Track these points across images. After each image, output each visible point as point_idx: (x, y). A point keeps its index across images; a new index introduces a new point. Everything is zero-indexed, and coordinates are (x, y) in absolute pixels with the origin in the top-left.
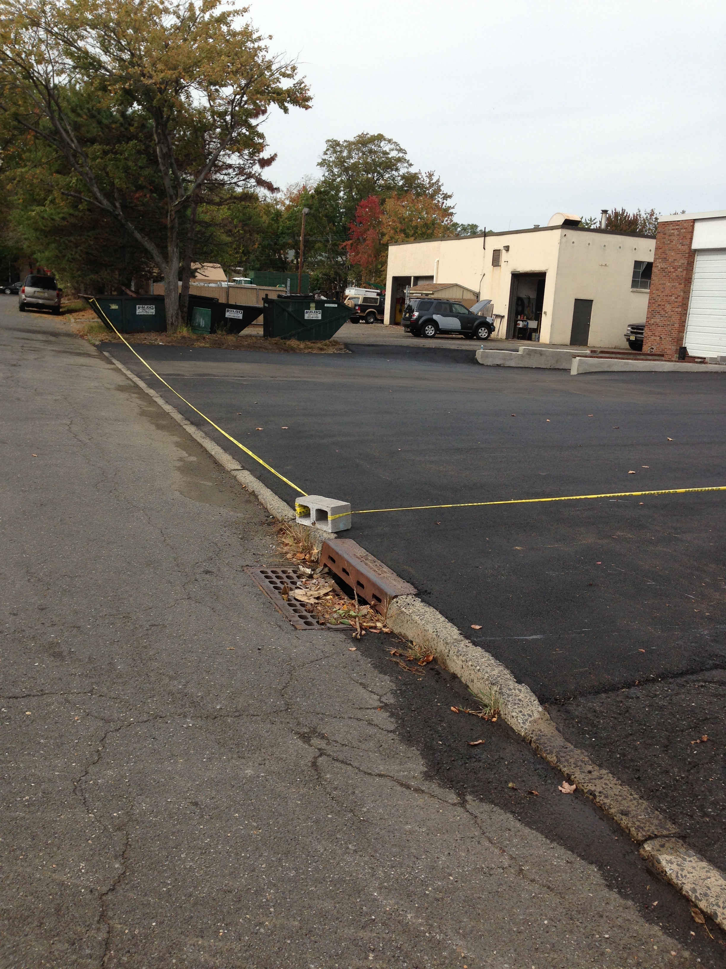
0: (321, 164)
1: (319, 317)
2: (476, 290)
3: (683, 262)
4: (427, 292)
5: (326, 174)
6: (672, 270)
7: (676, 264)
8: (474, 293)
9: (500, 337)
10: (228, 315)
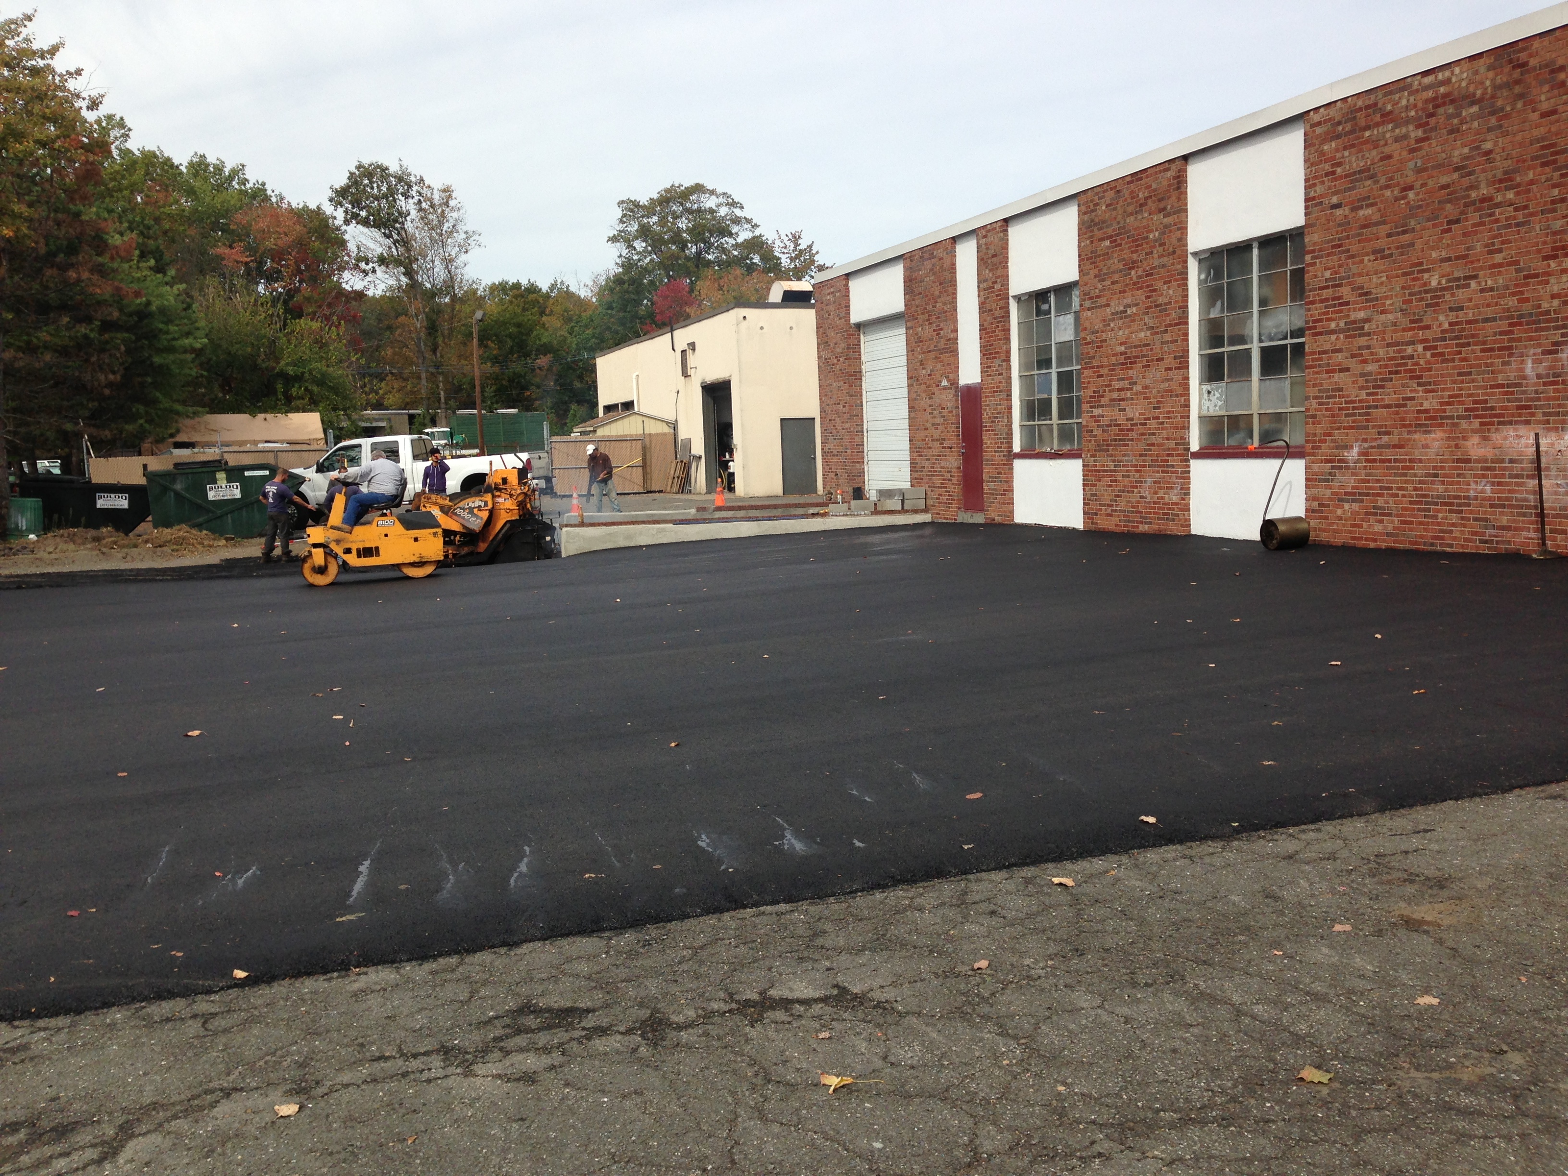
0: (614, 239)
1: (237, 493)
2: (671, 418)
3: (843, 345)
4: (588, 429)
5: (625, 252)
6: (835, 361)
7: (838, 350)
8: (667, 423)
9: (698, 491)
10: (100, 503)
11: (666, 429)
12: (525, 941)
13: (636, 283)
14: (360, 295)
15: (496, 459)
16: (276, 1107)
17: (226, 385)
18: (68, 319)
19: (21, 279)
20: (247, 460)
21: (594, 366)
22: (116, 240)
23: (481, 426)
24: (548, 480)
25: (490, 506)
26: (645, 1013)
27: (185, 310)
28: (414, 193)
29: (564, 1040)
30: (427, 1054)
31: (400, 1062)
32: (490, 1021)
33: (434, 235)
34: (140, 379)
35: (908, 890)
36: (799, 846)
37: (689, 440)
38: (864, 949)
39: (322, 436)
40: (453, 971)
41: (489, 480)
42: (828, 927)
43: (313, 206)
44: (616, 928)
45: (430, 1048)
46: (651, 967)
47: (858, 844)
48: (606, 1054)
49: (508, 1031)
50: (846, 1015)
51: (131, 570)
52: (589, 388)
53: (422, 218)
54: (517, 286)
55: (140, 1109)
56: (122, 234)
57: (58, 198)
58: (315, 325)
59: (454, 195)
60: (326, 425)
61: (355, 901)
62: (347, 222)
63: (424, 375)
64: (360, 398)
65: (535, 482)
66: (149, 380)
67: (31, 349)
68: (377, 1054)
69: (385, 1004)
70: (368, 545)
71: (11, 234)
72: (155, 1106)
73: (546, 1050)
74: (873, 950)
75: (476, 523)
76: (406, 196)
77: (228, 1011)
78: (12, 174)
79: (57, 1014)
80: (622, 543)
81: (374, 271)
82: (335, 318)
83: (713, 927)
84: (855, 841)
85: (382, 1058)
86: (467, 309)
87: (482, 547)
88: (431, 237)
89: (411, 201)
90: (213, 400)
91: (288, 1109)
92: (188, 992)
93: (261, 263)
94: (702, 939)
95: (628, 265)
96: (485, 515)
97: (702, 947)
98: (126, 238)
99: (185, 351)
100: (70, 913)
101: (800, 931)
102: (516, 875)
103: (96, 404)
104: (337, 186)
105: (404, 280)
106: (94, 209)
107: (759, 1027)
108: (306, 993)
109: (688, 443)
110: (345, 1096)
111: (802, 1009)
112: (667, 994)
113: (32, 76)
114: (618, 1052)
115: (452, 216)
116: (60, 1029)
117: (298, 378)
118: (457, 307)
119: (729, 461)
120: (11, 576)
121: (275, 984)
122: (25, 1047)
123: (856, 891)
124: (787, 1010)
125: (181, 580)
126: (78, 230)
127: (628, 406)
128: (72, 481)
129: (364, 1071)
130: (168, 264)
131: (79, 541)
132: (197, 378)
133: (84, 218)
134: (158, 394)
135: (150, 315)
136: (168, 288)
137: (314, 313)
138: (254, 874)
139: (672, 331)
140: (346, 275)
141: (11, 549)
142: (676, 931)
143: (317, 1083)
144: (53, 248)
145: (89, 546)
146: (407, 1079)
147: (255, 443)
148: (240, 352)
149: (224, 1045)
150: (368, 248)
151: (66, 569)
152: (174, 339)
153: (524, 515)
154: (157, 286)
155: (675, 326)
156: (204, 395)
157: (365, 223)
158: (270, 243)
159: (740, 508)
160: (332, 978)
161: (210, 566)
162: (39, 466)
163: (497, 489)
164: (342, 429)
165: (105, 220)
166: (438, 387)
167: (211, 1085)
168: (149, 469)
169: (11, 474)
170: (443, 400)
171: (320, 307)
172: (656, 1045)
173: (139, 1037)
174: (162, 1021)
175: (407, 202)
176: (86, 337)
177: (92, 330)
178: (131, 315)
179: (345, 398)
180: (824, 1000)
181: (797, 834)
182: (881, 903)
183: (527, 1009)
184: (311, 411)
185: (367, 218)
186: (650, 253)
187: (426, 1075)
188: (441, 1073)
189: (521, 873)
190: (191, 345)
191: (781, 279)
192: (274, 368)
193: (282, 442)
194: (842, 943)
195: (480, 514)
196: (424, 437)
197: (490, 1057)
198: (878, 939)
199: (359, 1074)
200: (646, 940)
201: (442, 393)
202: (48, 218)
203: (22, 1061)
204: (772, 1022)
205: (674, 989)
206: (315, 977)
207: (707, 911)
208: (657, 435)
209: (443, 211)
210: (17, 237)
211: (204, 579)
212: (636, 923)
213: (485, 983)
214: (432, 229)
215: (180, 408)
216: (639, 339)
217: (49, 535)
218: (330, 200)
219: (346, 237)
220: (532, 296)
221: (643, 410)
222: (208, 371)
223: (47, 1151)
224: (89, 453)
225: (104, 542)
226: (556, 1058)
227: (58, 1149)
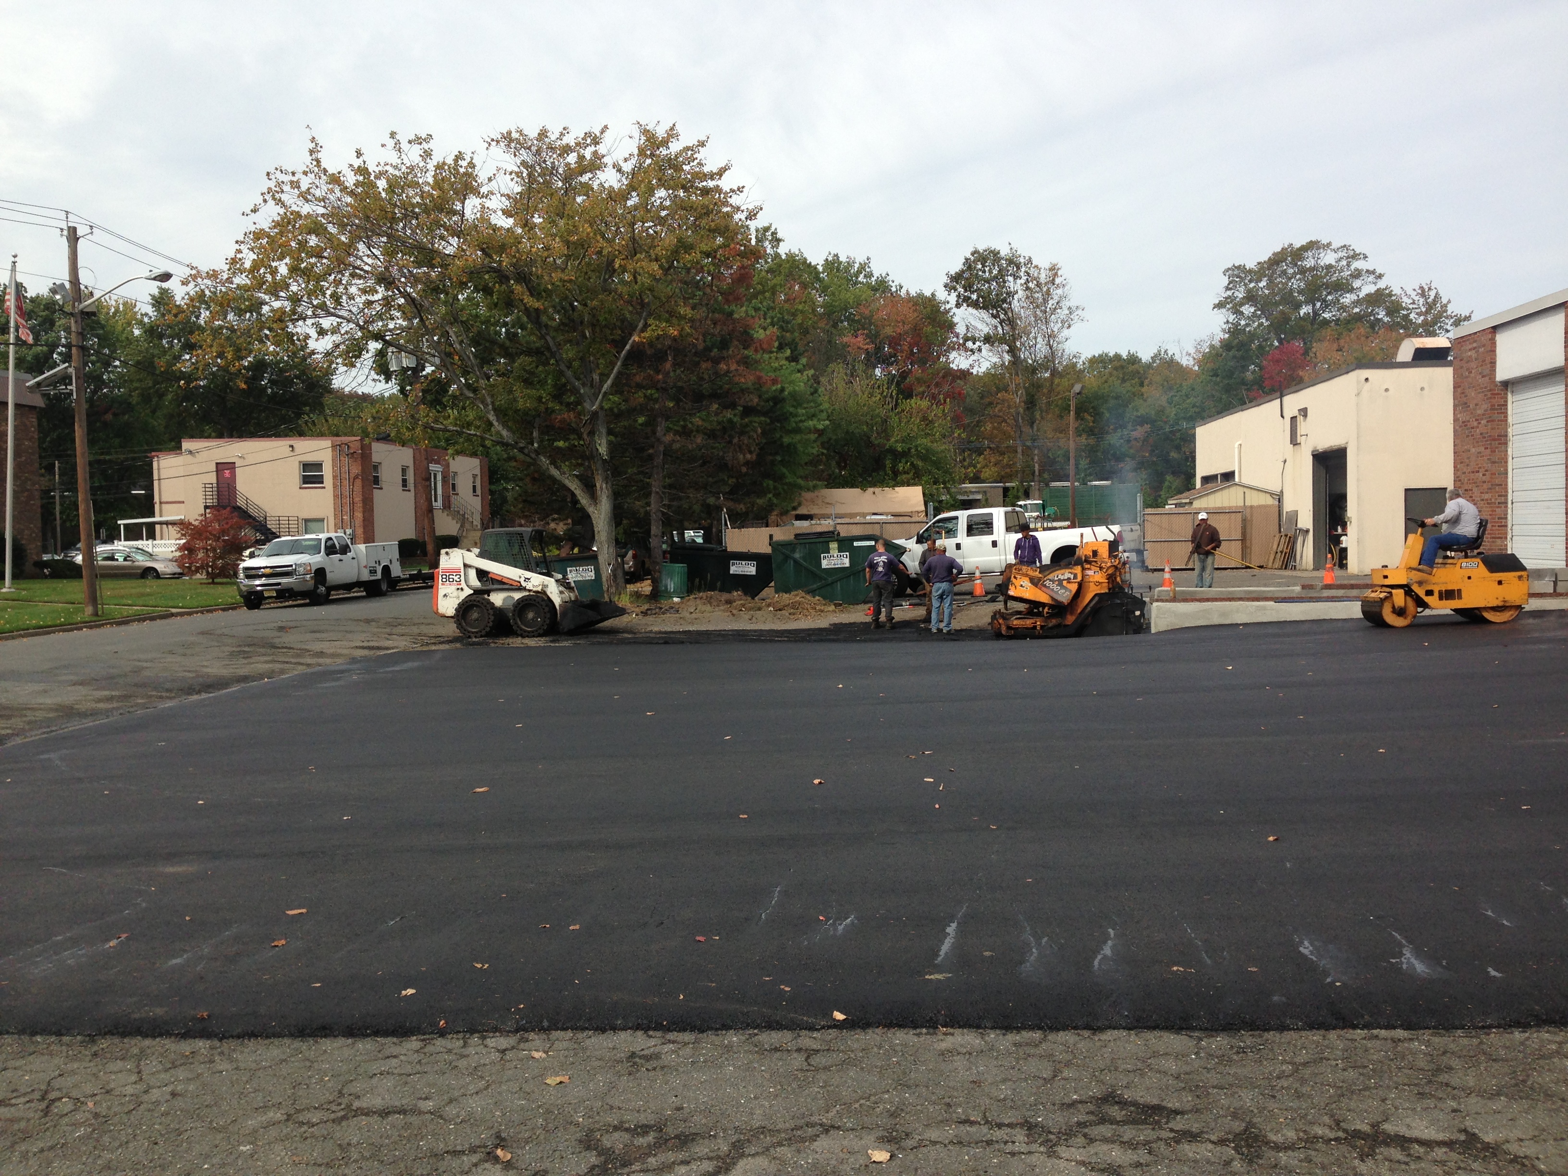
0: (1220, 305)
1: (846, 562)
2: (1276, 488)
3: (1485, 406)
4: (1184, 501)
5: (1232, 318)
6: (1475, 424)
7: (1479, 412)
8: (1272, 494)
9: (1304, 567)
10: (733, 570)
11: (1270, 501)
12: (1110, 1028)
13: (1243, 346)
14: (964, 374)
15: (1087, 531)
16: (870, 1151)
17: (843, 461)
18: (717, 406)
19: (682, 372)
20: (856, 531)
21: (1194, 436)
22: (760, 334)
23: (1073, 499)
24: (1140, 552)
25: (1079, 579)
26: (1238, 1126)
27: (812, 394)
28: (1022, 274)
29: (1150, 1138)
30: (1010, 1125)
31: (985, 1129)
32: (1073, 1104)
33: (1038, 312)
34: (771, 458)
35: (1555, 1033)
36: (1420, 967)
37: (1296, 513)
38: (1498, 1094)
39: (923, 508)
40: (1036, 1046)
41: (1078, 552)
42: (1455, 1063)
43: (928, 293)
44: (1206, 1029)
45: (1013, 1120)
46: (1245, 1077)
47: (1493, 973)
48: (1196, 1161)
49: (1092, 1118)
50: (1475, 1166)
51: (755, 631)
52: (1187, 459)
53: (1027, 297)
54: (1117, 357)
55: (750, 1130)
56: (765, 329)
57: (716, 300)
58: (924, 404)
59: (1060, 273)
60: (928, 498)
61: (942, 961)
62: (958, 305)
63: (1020, 450)
64: (959, 471)
65: (1126, 554)
66: (779, 458)
67: (686, 433)
68: (963, 1117)
69: (970, 1068)
70: (1450, 588)
71: (676, 333)
72: (763, 1130)
73: (1132, 1145)
74: (1511, 1097)
75: (1064, 596)
76: (1016, 277)
77: (828, 1050)
78: (681, 281)
79: (685, 1030)
80: (1216, 620)
81: (980, 350)
82: (941, 396)
83: (1317, 1044)
84: (1490, 969)
85: (967, 1122)
86: (1065, 382)
87: (1070, 619)
88: (1035, 316)
89: (1019, 281)
90: (830, 475)
91: (880, 1156)
92: (793, 1026)
93: (879, 349)
94: (1303, 1056)
95: (1235, 331)
96: (1074, 587)
97: (1305, 1064)
98: (768, 332)
99: (810, 431)
100: (698, 938)
101: (1422, 1063)
102: (1099, 957)
103: (734, 480)
104: (953, 273)
105: (1007, 358)
106: (744, 309)
107: (1370, 1162)
108: (897, 1045)
109: (1294, 516)
110: (933, 1152)
111: (1422, 1150)
112: (1264, 1108)
113: (702, 196)
114: (1208, 1162)
115: (1057, 293)
116: (686, 1044)
117: (905, 454)
118: (1057, 381)
119: (1341, 535)
120: (660, 632)
121: (870, 1031)
122: (657, 1056)
123: (1490, 1027)
124: (1403, 1149)
125: (796, 641)
126: (731, 327)
127: (1228, 476)
128: (712, 550)
129: (951, 1131)
130: (800, 354)
131: (715, 603)
132: (818, 455)
133: (736, 316)
134: (785, 470)
135: (783, 400)
136: (799, 375)
137: (924, 392)
138: (852, 922)
139: (1281, 397)
140: (953, 355)
141: (661, 608)
142: (1274, 1042)
143: (907, 1135)
144: (709, 344)
145: (722, 608)
146: (992, 1148)
147: (864, 515)
148: (857, 431)
149: (825, 1082)
150: (975, 328)
151: (703, 628)
152: (801, 421)
153: (1114, 588)
154: (791, 374)
155: (1285, 392)
156: (823, 471)
157: (975, 305)
158: (888, 331)
159: (1352, 587)
160: (921, 1033)
161: (821, 630)
162: (686, 535)
163: (1087, 561)
164: (941, 502)
165: (753, 317)
166: (1033, 459)
167: (812, 1118)
168: (775, 539)
169: (663, 543)
170: (1037, 473)
171: (929, 386)
172: (1251, 1162)
173: (751, 1062)
174: (772, 1050)
175: (1015, 283)
176: (730, 421)
177: (735, 415)
178: (767, 401)
179: (946, 472)
180: (1449, 1144)
181: (1418, 953)
182: (1522, 1043)
183: (1110, 1098)
184: (915, 485)
185: (977, 300)
186: (1259, 317)
187: (1009, 1148)
188: (1024, 1148)
189: (1105, 956)
190: (814, 425)
191: (1410, 336)
192: (886, 444)
193: (887, 514)
194: (1471, 1084)
195: (1069, 586)
196: (1018, 509)
197: (1073, 1141)
198: (1516, 1085)
199: (945, 1133)
200: (1240, 1047)
201: (1037, 466)
202: (707, 317)
203: (654, 1069)
204: (1386, 1159)
205: (1272, 1105)
206: (906, 1031)
207: (1312, 1026)
208: (1259, 507)
209: (1048, 290)
210: (681, 335)
211: (815, 641)
212: (1229, 1027)
213: (1068, 1064)
214: (1037, 306)
215: (800, 481)
216: (1244, 407)
217: (691, 597)
218: (945, 286)
219: (956, 320)
220: (1131, 368)
221: (1245, 481)
222: (828, 449)
223: (671, 1156)
224: (726, 524)
225: (734, 604)
226: (1142, 1155)
227: (681, 1156)
